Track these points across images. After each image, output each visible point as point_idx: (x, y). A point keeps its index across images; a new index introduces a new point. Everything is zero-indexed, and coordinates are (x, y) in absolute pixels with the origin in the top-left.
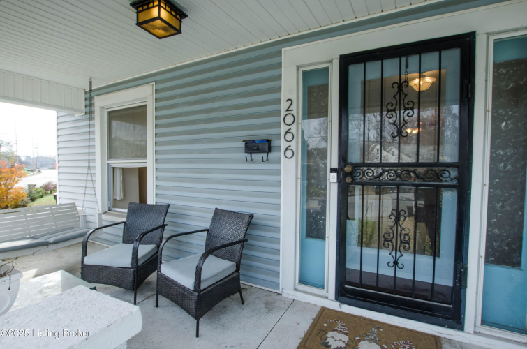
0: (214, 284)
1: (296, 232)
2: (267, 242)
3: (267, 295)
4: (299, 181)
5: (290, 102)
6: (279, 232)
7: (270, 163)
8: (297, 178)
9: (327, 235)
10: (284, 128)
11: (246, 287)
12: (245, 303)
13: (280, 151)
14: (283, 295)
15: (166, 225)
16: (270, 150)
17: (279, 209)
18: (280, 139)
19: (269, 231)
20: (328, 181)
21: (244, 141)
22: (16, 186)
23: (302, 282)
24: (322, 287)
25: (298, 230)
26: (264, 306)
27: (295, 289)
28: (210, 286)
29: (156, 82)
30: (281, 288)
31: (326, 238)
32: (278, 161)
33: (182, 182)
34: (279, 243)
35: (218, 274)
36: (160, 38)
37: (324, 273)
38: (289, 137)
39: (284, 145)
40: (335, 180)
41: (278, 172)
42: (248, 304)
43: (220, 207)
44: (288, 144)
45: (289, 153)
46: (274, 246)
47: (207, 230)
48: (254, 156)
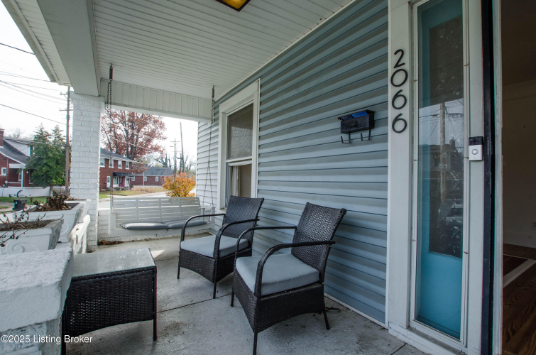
0: (283, 292)
1: (411, 241)
2: (370, 251)
3: (365, 326)
4: (416, 164)
5: (400, 54)
6: (385, 238)
7: (374, 143)
8: (412, 160)
9: (465, 249)
10: (391, 91)
11: (341, 308)
12: (332, 329)
13: (387, 124)
14: (390, 331)
15: (259, 220)
16: (372, 125)
17: (386, 206)
18: (387, 108)
19: (372, 235)
20: (465, 160)
21: (340, 118)
22: (191, 192)
23: (421, 318)
24: (456, 335)
25: (415, 237)
26: (356, 339)
27: (409, 327)
28: (276, 293)
29: (261, 77)
30: (386, 321)
31: (464, 255)
32: (384, 138)
33: (280, 175)
34: (384, 254)
35: (289, 280)
36: (239, 10)
37: (460, 312)
38: (399, 102)
39: (391, 113)
40: (479, 156)
41: (384, 154)
42: (335, 331)
43: (311, 202)
44: (398, 112)
45: (400, 125)
46: (378, 257)
47: (295, 228)
48: (353, 136)
